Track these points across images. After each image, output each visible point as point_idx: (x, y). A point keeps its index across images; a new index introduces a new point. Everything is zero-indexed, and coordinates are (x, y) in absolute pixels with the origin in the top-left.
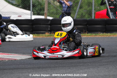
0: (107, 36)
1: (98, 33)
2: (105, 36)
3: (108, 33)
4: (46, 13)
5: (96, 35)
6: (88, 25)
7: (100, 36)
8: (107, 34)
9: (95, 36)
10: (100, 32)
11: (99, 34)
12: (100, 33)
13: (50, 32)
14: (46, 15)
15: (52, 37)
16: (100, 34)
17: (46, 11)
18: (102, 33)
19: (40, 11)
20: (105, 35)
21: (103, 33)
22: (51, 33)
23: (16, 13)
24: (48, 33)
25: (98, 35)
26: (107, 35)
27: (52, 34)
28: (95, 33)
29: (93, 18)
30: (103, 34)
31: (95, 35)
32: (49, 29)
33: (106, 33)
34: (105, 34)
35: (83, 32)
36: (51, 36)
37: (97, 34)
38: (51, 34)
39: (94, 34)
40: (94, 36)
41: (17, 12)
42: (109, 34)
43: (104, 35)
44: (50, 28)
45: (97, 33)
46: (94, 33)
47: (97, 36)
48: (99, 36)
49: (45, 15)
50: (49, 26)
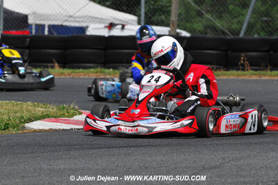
4: (173, 21)
6: (271, 52)
14: (173, 25)
17: (174, 18)
23: (100, 19)
35: (260, 66)
41: (104, 17)
49: (171, 25)
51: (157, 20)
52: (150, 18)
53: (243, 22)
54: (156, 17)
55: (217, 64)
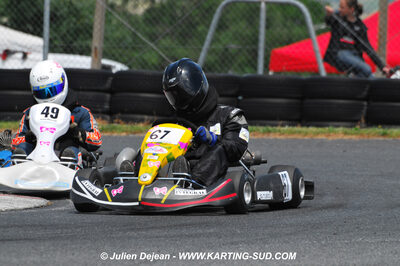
0: (306, 138)
1: (276, 125)
2: (300, 137)
3: (308, 126)
4: (96, 48)
5: (269, 132)
6: (240, 98)
7: (282, 137)
8: (304, 129)
9: (265, 137)
10: (281, 122)
11: (278, 128)
12: (283, 125)
13: (108, 117)
14: (96, 55)
15: (115, 134)
16: (282, 129)
17: (96, 42)
18: (290, 125)
19: (75, 39)
20: (300, 132)
21: (294, 125)
22: (111, 122)
24: (103, 119)
25: (275, 132)
26: (306, 134)
27: (118, 123)
28: (264, 125)
29: (260, 71)
30: (291, 128)
31: (264, 133)
32: (107, 107)
33: (302, 126)
34: (298, 129)
36: (112, 130)
37: (270, 128)
38: (115, 125)
39: (261, 129)
40: (260, 136)
42: (312, 129)
43: (293, 133)
44: (111, 103)
45: (272, 125)
46: (261, 125)
47: (272, 136)
48: (278, 137)
49: (93, 54)
50: (108, 96)
51: (81, 47)
52: (71, 42)
53: (200, 50)
54: (80, 42)
55: (158, 114)
